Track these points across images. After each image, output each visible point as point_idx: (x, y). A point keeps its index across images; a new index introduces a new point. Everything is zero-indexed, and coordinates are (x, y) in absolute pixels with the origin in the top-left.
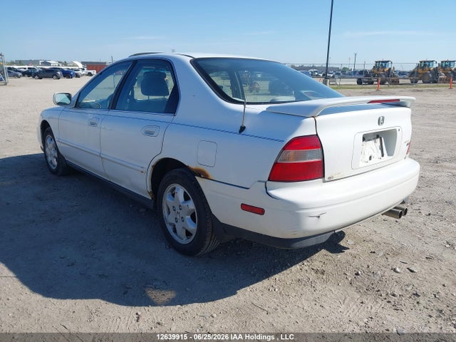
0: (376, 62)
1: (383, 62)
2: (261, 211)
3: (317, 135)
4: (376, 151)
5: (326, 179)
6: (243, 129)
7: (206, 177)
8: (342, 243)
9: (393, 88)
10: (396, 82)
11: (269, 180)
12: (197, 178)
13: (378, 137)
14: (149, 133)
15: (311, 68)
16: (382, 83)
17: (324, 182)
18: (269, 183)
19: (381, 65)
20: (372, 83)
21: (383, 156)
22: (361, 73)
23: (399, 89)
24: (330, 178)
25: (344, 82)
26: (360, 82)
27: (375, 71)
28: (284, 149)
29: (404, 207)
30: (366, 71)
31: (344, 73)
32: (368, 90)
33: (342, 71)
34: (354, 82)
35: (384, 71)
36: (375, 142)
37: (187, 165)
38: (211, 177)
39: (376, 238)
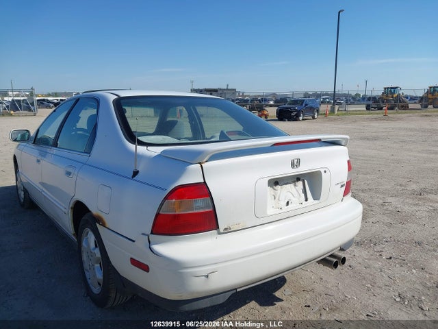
0: (385, 88)
1: (391, 88)
2: (145, 268)
3: (205, 182)
4: (296, 195)
5: (221, 230)
6: (136, 173)
7: (104, 225)
8: (277, 294)
9: (402, 113)
10: (405, 108)
11: (152, 233)
12: (98, 225)
13: (298, 179)
14: (69, 174)
15: (323, 95)
16: (391, 108)
17: (220, 233)
18: (151, 236)
19: (390, 91)
20: (381, 109)
21: (306, 200)
22: (369, 99)
23: (408, 114)
24: (226, 229)
25: (351, 108)
26: (368, 108)
27: (384, 97)
28: (166, 198)
29: (342, 254)
30: (374, 98)
31: (353, 99)
32: (375, 116)
33: (353, 98)
34: (363, 108)
35: (393, 97)
36: (295, 185)
37: (90, 209)
38: (107, 225)
39: (318, 287)
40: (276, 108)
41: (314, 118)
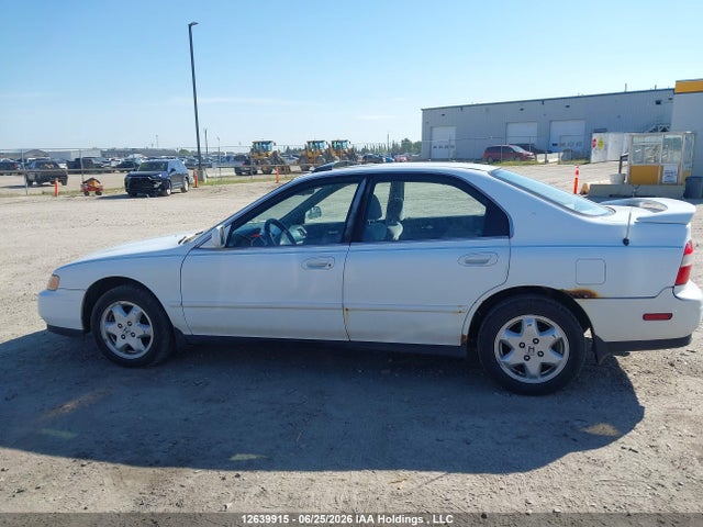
0: (255, 143)
1: (263, 143)
2: (667, 317)
6: (626, 241)
7: (592, 297)
11: (676, 284)
12: (578, 300)
16: (268, 172)
18: (675, 288)
19: (261, 147)
20: (255, 173)
22: (237, 158)
26: (239, 172)
27: (256, 155)
30: (243, 156)
34: (232, 172)
35: (267, 155)
37: (559, 289)
40: (125, 175)
41: (183, 190)
